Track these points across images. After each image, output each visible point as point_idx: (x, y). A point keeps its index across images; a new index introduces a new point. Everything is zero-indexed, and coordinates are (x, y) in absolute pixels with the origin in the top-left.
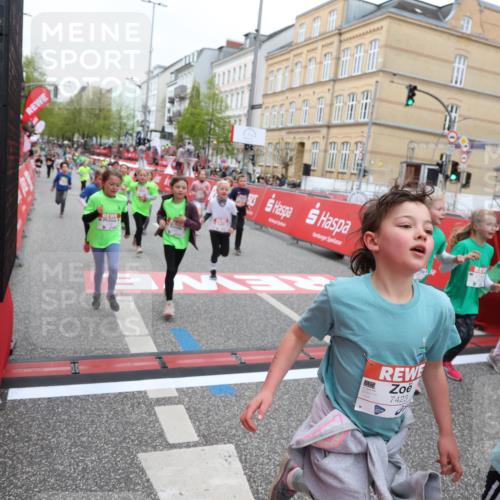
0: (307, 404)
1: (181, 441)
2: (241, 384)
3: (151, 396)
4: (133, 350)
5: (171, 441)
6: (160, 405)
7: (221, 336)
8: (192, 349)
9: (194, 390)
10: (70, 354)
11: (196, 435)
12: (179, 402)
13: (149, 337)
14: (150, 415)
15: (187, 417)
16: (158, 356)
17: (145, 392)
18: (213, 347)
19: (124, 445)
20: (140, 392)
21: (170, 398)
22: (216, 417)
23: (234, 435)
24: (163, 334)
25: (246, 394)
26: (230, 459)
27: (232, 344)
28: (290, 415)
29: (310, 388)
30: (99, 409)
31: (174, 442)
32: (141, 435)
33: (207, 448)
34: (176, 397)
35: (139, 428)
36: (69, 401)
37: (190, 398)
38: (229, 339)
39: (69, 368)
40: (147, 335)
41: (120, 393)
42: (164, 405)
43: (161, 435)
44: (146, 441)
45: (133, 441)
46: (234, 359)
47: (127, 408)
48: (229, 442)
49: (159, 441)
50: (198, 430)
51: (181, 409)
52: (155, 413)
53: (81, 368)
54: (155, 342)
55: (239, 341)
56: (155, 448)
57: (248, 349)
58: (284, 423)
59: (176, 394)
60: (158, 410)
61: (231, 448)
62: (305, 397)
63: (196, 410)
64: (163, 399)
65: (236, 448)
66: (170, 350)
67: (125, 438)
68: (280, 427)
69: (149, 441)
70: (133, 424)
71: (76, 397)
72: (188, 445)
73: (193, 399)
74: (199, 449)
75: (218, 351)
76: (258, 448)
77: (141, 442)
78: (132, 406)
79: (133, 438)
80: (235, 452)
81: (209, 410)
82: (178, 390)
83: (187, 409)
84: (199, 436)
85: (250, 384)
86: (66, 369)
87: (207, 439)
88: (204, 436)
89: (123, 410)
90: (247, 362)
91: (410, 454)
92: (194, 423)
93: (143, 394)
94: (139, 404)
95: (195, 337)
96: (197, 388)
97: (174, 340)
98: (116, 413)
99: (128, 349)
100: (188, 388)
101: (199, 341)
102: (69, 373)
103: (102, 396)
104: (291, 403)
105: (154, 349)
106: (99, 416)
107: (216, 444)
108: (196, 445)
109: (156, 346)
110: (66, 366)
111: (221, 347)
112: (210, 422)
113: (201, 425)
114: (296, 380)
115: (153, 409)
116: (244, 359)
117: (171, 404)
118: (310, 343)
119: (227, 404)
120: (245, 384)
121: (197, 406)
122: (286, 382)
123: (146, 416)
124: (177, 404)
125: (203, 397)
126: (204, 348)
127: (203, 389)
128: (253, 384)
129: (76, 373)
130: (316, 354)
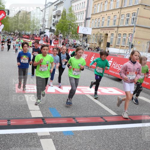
0: (103, 140)
2: (76, 131)
3: (39, 135)
4: (33, 116)
8: (57, 116)
9: (56, 133)
10: (7, 117)
12: (50, 138)
13: (40, 111)
14: (38, 142)
15: (53, 143)
16: (43, 119)
17: (37, 133)
18: (66, 116)
20: (34, 133)
21: (46, 136)
22: (65, 144)
24: (45, 110)
25: (78, 135)
27: (74, 115)
28: (96, 144)
30: (17, 140)
34: (49, 136)
36: (6, 136)
37: (55, 136)
38: (73, 112)
39: (7, 123)
40: (39, 110)
41: (26, 133)
42: (44, 138)
46: (74, 121)
47: (29, 140)
50: (57, 149)
52: (40, 142)
53: (11, 123)
54: (42, 113)
55: (77, 113)
57: (80, 117)
58: (93, 147)
59: (49, 134)
60: (41, 140)
62: (102, 137)
63: (57, 141)
64: (44, 136)
66: (48, 117)
70: (31, 146)
71: (9, 134)
78: (31, 139)
81: (62, 141)
82: (50, 132)
83: (53, 140)
86: (5, 123)
89: (27, 140)
90: (80, 122)
92: (55, 146)
93: (36, 134)
94: (34, 138)
96: (58, 132)
97: (50, 112)
98: (24, 141)
99: (31, 116)
100: (54, 132)
101: (60, 113)
102: (6, 125)
103: (19, 134)
104: (96, 139)
105: (42, 117)
106: (17, 142)
109: (43, 115)
111: (69, 116)
112: (62, 146)
113: (58, 147)
114: (99, 130)
115: (39, 140)
116: (78, 121)
117: (47, 138)
118: (106, 115)
119: (70, 139)
120: (78, 131)
121: (58, 140)
122: (95, 131)
123: (36, 143)
124: (49, 138)
125: (60, 136)
126: (62, 116)
127: (61, 132)
128: (81, 131)
129: (9, 125)
130: (108, 119)
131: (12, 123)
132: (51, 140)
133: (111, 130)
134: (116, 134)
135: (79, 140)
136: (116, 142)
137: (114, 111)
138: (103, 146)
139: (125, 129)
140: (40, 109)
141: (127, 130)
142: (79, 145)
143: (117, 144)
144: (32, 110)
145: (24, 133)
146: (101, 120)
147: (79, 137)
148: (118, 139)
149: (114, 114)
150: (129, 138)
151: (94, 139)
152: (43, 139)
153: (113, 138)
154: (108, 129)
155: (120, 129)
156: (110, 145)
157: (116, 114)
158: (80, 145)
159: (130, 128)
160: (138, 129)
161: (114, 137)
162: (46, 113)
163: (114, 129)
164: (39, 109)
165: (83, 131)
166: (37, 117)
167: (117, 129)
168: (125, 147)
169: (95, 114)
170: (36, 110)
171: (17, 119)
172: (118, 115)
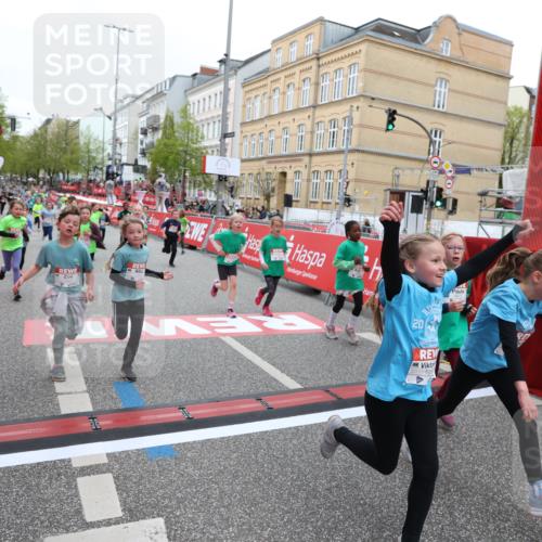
0: (257, 462)
1: (100, 519)
2: (184, 444)
3: (76, 464)
4: (65, 410)
5: (88, 519)
6: (84, 475)
7: (170, 388)
8: (135, 405)
9: (127, 454)
11: (120, 509)
12: (108, 471)
13: (87, 395)
14: (69, 488)
15: (113, 487)
16: (91, 416)
17: (69, 460)
18: (160, 402)
19: (30, 528)
20: (62, 461)
21: (97, 466)
22: (148, 486)
23: (167, 507)
24: (104, 390)
25: (189, 455)
26: (156, 537)
27: (182, 397)
28: (236, 477)
29: (263, 444)
30: (9, 485)
31: (93, 520)
32: (54, 513)
33: (129, 524)
34: (104, 464)
35: (54, 506)
37: (122, 464)
38: (180, 391)
40: (84, 392)
41: (38, 464)
42: (89, 474)
43: (79, 512)
44: (58, 522)
45: (42, 523)
46: (181, 414)
47: (44, 482)
48: (159, 516)
49: (75, 520)
50: (124, 503)
51: (109, 477)
52: (76, 486)
54: (92, 399)
55: (191, 392)
56: (67, 530)
57: (199, 402)
58: (227, 488)
59: (106, 461)
60: (81, 481)
61: (161, 521)
62: (255, 454)
63: (125, 478)
64: (91, 466)
65: (166, 522)
66: (107, 408)
67: (33, 521)
68: (222, 492)
69: (63, 521)
70: (46, 501)
72: (108, 523)
73: (125, 466)
74: (122, 526)
75: (164, 406)
76: (191, 520)
77: (51, 523)
78: (50, 478)
79: (43, 518)
80: (164, 527)
81: (142, 477)
82: (108, 455)
83: (116, 478)
84: (123, 510)
85: (194, 442)
87: (133, 513)
88: (130, 510)
89: (37, 485)
90: (196, 417)
91: (367, 514)
92: (120, 495)
93: (66, 463)
94: (59, 475)
95: (142, 392)
96: (132, 451)
97: (114, 395)
98: (29, 488)
99: (59, 410)
100: (120, 453)
101: (144, 395)
103: (16, 469)
104: (239, 462)
105: (89, 408)
106: (7, 493)
107: (144, 518)
108: (118, 521)
109: (93, 404)
111: (168, 401)
112: (140, 492)
113: (128, 496)
114: (249, 435)
115: (75, 480)
116: (192, 413)
117: (98, 473)
118: (271, 390)
119: (164, 469)
120: (189, 443)
121: (128, 474)
122: (236, 438)
123: (65, 491)
124: (104, 473)
125: (137, 462)
126: (148, 404)
127: (139, 452)
128: (199, 442)
130: (275, 403)
133: (280, 431)
134: (295, 442)
135: (190, 470)
136: (293, 467)
137: (294, 378)
138: (256, 480)
139: (319, 426)
140: (88, 386)
142: (189, 486)
143: (296, 470)
144: (62, 394)
145: (31, 465)
146: (256, 406)
147: (192, 460)
148: (300, 456)
149: (292, 384)
151: (231, 462)
152: (87, 477)
153: (286, 456)
154: (273, 431)
155: (306, 426)
156: (276, 477)
157: (299, 386)
158: (192, 483)
160: (355, 424)
161: (290, 453)
162: (105, 397)
163: (290, 428)
164: (85, 388)
165: (204, 443)
166: (75, 411)
167: (297, 428)
168: (316, 478)
169: (242, 391)
170: (76, 393)
171: (16, 422)
172: (305, 389)
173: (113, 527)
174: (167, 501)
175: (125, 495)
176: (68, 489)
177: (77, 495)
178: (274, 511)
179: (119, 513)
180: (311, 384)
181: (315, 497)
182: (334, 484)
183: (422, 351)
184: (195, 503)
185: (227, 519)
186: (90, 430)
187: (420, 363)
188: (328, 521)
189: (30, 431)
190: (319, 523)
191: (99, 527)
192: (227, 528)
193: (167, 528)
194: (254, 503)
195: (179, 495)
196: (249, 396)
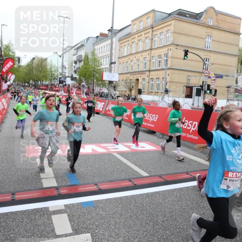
0: (130, 209)
1: (63, 234)
2: (98, 201)
3: (51, 209)
4: (45, 186)
5: (57, 234)
6: (55, 214)
7: (91, 176)
8: (75, 184)
9: (73, 205)
10: (12, 190)
12: (65, 212)
13: (54, 179)
15: (68, 220)
16: (57, 188)
17: (48, 208)
18: (86, 182)
20: (45, 208)
21: (60, 210)
22: (83, 219)
23: (91, 228)
24: (62, 177)
25: (100, 205)
27: (96, 180)
28: (121, 215)
29: (133, 200)
30: (23, 218)
31: (59, 234)
32: (43, 231)
33: (76, 236)
34: (63, 210)
35: (42, 228)
36: (8, 215)
37: (71, 209)
38: (95, 177)
39: (10, 197)
40: (53, 178)
41: (35, 209)
42: (57, 214)
43: (53, 230)
44: (44, 235)
45: (37, 235)
46: (96, 187)
47: (37, 217)
48: (88, 232)
49: (52, 234)
50: (72, 227)
52: (51, 219)
53: (16, 197)
54: (57, 181)
56: (48, 238)
57: (104, 182)
58: (118, 220)
59: (64, 208)
60: (53, 217)
61: (89, 235)
62: (130, 205)
63: (73, 216)
64: (57, 210)
65: (91, 236)
66: (64, 185)
67: (34, 234)
68: (115, 222)
69: (46, 234)
70: (39, 226)
71: (12, 213)
72: (66, 235)
74: (72, 237)
75: (88, 184)
76: (103, 234)
77: (41, 235)
78: (40, 216)
79: (38, 233)
80: (90, 238)
81: (80, 215)
82: (65, 205)
83: (68, 216)
84: (72, 230)
85: (102, 200)
86: (9, 198)
87: (77, 231)
88: (75, 230)
89: (35, 218)
90: (103, 189)
91: (181, 233)
92: (71, 223)
93: (47, 209)
94: (44, 214)
96: (75, 204)
97: (66, 179)
98: (31, 220)
99: (42, 186)
100: (70, 204)
101: (79, 179)
102: (10, 200)
103: (25, 211)
104: (123, 209)
105: (57, 185)
106: (22, 222)
107: (81, 234)
108: (70, 235)
109: (57, 183)
110: (9, 196)
111: (90, 181)
112: (79, 222)
113: (74, 224)
114: (127, 196)
115: (51, 217)
116: (101, 187)
117: (61, 213)
118: (135, 177)
119: (89, 212)
120: (100, 200)
121: (74, 214)
122: (121, 198)
123: (47, 221)
124: (63, 213)
125: (77, 209)
126: (81, 183)
127: (78, 204)
128: (104, 200)
129: (13, 200)
130: (138, 183)
131: (18, 197)
132: (66, 215)
133: (140, 195)
134: (147, 200)
135: (101, 212)
137: (146, 171)
138: (131, 217)
139: (158, 193)
140: (55, 175)
141: (160, 194)
142: (101, 219)
143: (148, 212)
144: (44, 178)
145: (31, 210)
146: (129, 184)
147: (102, 208)
148: (149, 206)
149: (145, 174)
150: (162, 204)
151: (119, 209)
153: (143, 206)
154: (137, 195)
155: (152, 193)
156: (139, 216)
157: (148, 175)
159: (164, 191)
160: (174, 192)
161: (145, 205)
162: (62, 180)
163: (145, 194)
164: (53, 176)
165: (107, 200)
166: (49, 186)
167: (148, 194)
168: (157, 216)
169: (122, 177)
170: (50, 178)
171: (24, 191)
172: (151, 176)
173: (68, 237)
174: (91, 226)
175: (73, 223)
176: (48, 220)
177: (52, 223)
178: (139, 231)
179: (71, 231)
180: (153, 174)
181: (157, 225)
182: (165, 219)
183: (230, 173)
184: (104, 227)
185: (118, 234)
186: (57, 194)
187: (228, 179)
188: (163, 236)
189: (31, 195)
190: (159, 237)
191: (62, 237)
192: (118, 238)
193: (92, 238)
194: (130, 227)
195: (97, 223)
196: (125, 180)
